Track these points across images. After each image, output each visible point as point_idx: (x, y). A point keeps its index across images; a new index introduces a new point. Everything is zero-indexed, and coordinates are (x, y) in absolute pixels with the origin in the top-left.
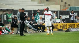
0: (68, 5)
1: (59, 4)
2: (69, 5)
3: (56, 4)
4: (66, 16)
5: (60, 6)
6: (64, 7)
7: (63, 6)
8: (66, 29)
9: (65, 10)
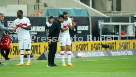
0: (43, 5)
1: (25, 4)
2: (46, 6)
3: (19, 4)
4: (40, 28)
5: (28, 6)
6: (35, 8)
7: (33, 8)
8: (40, 53)
9: (36, 16)
